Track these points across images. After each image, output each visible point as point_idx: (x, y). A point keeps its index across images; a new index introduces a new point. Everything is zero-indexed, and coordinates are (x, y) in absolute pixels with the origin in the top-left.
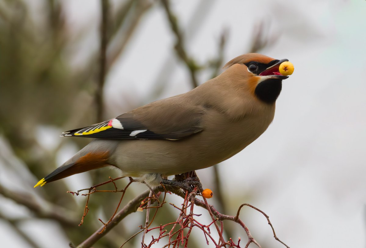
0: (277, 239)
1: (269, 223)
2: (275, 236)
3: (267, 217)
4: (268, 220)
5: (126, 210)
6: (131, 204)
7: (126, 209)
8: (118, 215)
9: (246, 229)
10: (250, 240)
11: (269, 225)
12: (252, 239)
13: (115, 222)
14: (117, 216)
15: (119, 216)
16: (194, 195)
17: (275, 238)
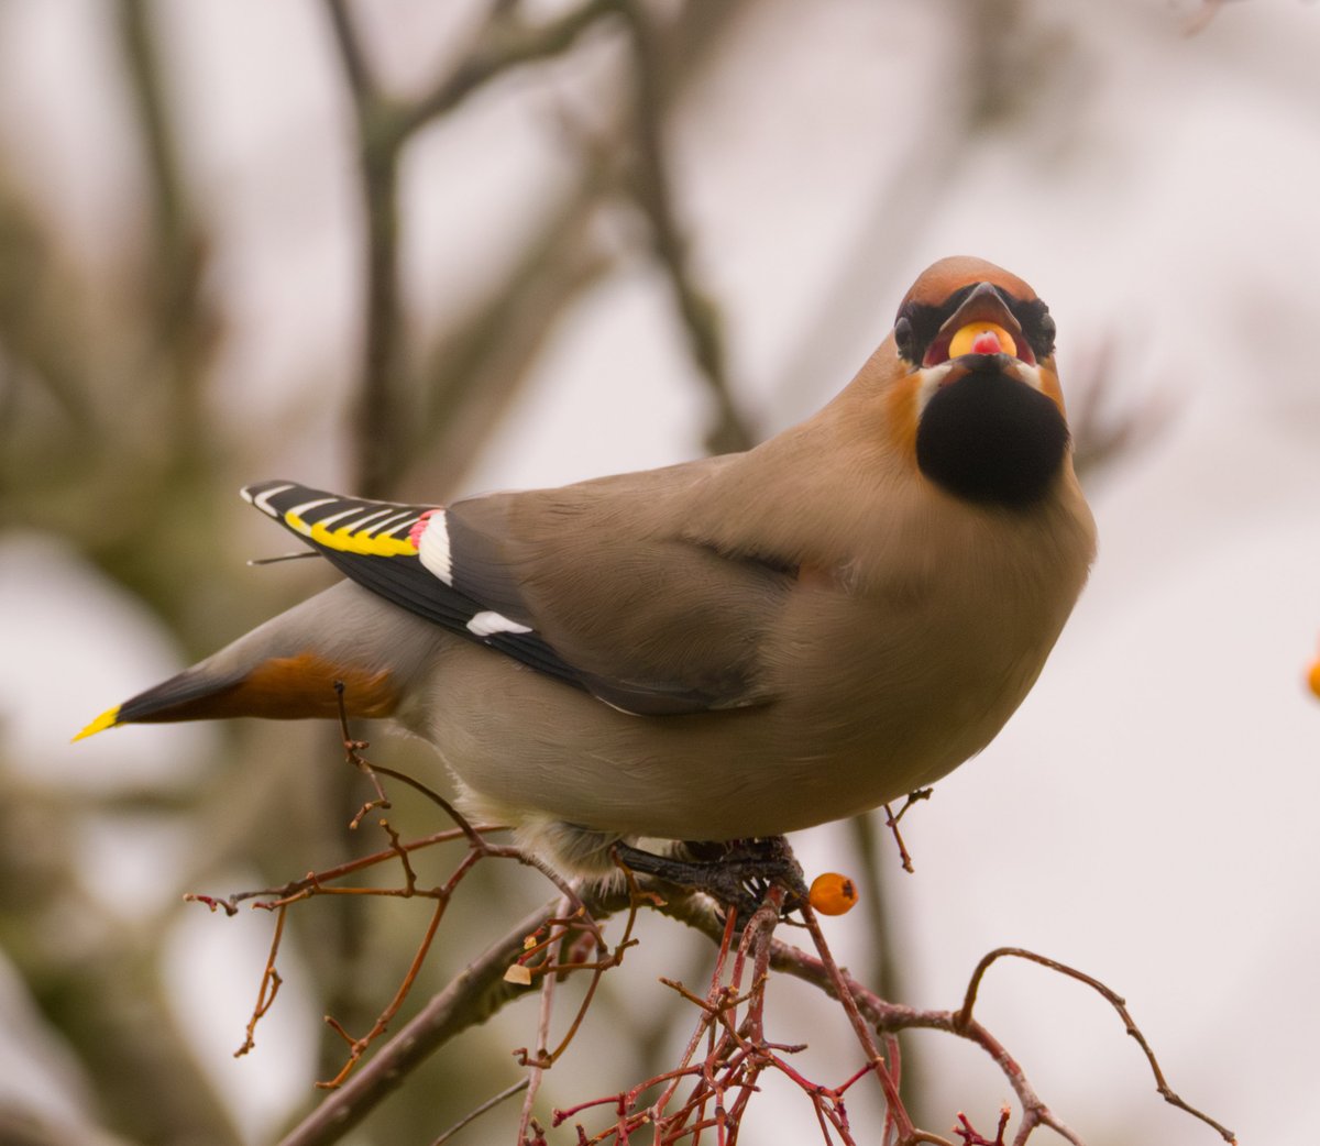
0: (1174, 1100)
1: (1132, 1031)
2: (1162, 1088)
3: (1117, 1002)
4: (1125, 1016)
5: (444, 1015)
6: (466, 981)
7: (445, 1008)
8: (403, 1041)
9: (1010, 1067)
10: (1031, 1115)
11: (1132, 1039)
12: (1040, 1111)
13: (392, 1074)
14: (399, 1047)
15: (410, 1042)
16: (768, 927)
17: (1161, 1097)
